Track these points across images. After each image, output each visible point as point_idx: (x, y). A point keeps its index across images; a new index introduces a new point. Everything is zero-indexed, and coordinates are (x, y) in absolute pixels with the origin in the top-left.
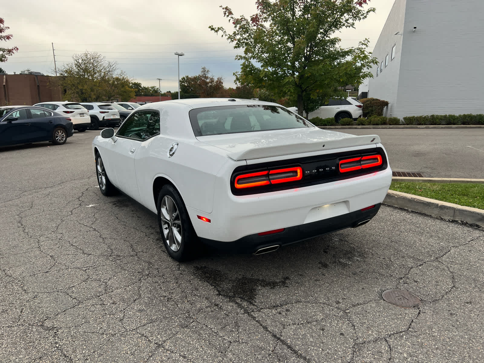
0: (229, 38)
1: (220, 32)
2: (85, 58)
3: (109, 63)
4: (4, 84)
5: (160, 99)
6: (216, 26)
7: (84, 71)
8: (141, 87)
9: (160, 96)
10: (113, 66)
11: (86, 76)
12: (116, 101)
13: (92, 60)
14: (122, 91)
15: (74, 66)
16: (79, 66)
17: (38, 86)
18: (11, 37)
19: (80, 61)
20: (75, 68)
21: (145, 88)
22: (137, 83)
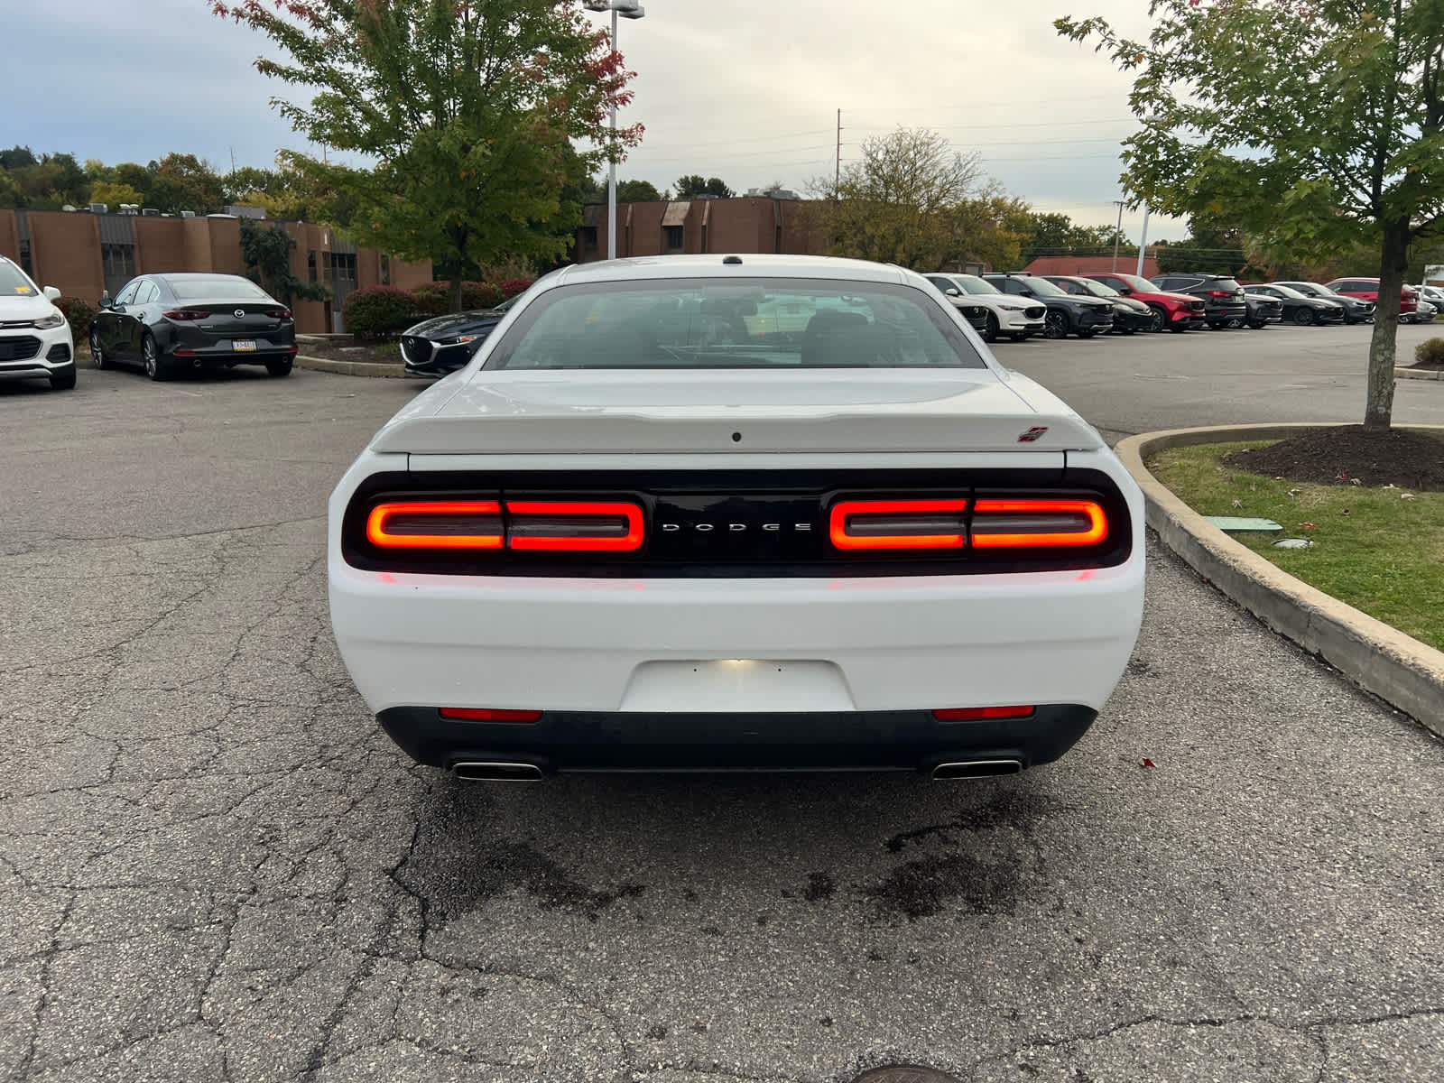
0: (1121, 53)
1: (1094, 37)
2: (894, 146)
3: (959, 158)
4: (704, 223)
5: (1115, 266)
6: (1078, 19)
7: (887, 185)
8: (1066, 227)
9: (1115, 257)
10: (969, 166)
11: (892, 199)
12: (977, 269)
13: (912, 154)
14: (982, 240)
15: (863, 170)
16: (875, 172)
17: (779, 228)
18: (630, 98)
19: (881, 156)
20: (865, 177)
21: (1078, 230)
22: (1059, 215)
